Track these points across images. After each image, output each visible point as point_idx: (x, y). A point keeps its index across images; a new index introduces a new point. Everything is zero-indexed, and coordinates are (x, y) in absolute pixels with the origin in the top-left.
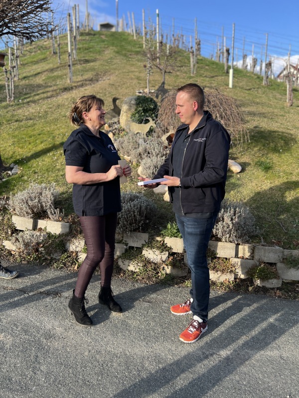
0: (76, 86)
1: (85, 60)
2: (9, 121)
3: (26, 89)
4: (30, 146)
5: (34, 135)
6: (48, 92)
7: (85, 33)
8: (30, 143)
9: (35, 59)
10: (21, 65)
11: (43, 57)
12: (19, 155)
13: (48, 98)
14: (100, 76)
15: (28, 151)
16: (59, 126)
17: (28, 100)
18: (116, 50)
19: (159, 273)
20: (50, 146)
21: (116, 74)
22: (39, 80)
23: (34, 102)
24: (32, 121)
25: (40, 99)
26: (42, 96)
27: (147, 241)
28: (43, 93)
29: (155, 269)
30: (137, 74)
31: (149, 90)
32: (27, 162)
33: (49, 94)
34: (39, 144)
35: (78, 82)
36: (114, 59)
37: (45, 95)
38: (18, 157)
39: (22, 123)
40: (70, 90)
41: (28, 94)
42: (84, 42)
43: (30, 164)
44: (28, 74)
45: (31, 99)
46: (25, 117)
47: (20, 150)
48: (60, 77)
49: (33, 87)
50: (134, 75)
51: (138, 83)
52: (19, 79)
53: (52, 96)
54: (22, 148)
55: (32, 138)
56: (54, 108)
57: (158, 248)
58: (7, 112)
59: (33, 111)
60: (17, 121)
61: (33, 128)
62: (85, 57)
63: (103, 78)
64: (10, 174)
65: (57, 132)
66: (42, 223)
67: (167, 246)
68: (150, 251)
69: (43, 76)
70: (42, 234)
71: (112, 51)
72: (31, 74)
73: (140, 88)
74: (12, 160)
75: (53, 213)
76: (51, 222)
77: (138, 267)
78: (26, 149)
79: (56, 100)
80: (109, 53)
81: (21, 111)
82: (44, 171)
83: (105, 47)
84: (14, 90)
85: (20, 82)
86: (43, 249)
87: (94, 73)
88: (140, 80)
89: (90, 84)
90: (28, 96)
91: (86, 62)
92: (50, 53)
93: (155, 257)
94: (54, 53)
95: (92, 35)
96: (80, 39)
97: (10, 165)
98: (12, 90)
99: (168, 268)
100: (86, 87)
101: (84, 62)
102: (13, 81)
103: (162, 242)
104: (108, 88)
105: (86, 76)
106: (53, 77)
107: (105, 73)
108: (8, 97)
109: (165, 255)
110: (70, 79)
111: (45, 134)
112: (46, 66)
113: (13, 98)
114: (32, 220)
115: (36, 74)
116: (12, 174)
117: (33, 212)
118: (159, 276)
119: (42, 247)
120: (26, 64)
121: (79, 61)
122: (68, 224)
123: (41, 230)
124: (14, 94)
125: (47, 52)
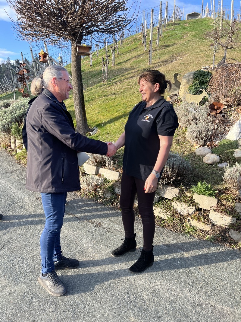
1: (166, 45)
2: (100, 96)
3: (117, 72)
5: (113, 106)
6: (131, 73)
7: (171, 24)
8: (109, 112)
9: (129, 49)
10: (119, 54)
11: (135, 46)
12: (100, 120)
14: (174, 58)
15: (107, 118)
16: (132, 98)
17: (116, 80)
18: (194, 34)
19: (184, 223)
20: (122, 114)
21: (188, 55)
22: (128, 65)
23: (120, 81)
24: (114, 96)
25: (125, 79)
26: (127, 76)
27: (177, 195)
28: (128, 74)
29: (181, 220)
32: (103, 126)
33: (132, 75)
34: (115, 113)
35: (155, 64)
36: (190, 42)
37: (129, 76)
38: (99, 122)
39: (108, 98)
41: (118, 75)
42: (169, 31)
43: (106, 127)
44: (122, 61)
45: (119, 79)
46: (111, 93)
47: (102, 117)
48: (143, 61)
49: (122, 70)
51: (206, 60)
52: (115, 65)
54: (103, 115)
55: (112, 108)
56: (133, 85)
58: (101, 90)
59: (118, 88)
60: (105, 96)
61: (114, 101)
62: (167, 43)
63: (177, 59)
64: (91, 134)
65: (130, 104)
66: (102, 170)
67: (194, 202)
68: (179, 204)
69: (131, 61)
70: (100, 179)
71: (191, 35)
72: (123, 60)
73: (207, 64)
74: (95, 124)
75: (109, 163)
76: (107, 170)
77: (167, 216)
78: (106, 116)
79: (136, 79)
80: (187, 37)
81: (109, 88)
82: (113, 132)
83: (185, 33)
84: (107, 73)
85: (115, 67)
86: (99, 189)
87: (170, 55)
88: (209, 57)
89: (165, 64)
90: (117, 77)
91: (167, 47)
92: (141, 43)
93: (183, 209)
94: (144, 43)
95: (177, 25)
96: (166, 29)
97: (93, 128)
98: (106, 74)
99: (193, 221)
100: (161, 67)
101: (164, 47)
102: (108, 67)
103: (191, 197)
104: (178, 67)
105: (163, 59)
106: (138, 61)
107: (179, 54)
108: (103, 79)
109: (192, 210)
110: (150, 61)
111: (121, 105)
112: (135, 53)
113: (106, 79)
114: (95, 167)
115: (127, 60)
116: (93, 134)
117: (97, 162)
118: (183, 227)
119: (99, 188)
120: (122, 54)
121: (161, 47)
122: (118, 173)
123: (100, 175)
124: (107, 76)
125: (139, 42)
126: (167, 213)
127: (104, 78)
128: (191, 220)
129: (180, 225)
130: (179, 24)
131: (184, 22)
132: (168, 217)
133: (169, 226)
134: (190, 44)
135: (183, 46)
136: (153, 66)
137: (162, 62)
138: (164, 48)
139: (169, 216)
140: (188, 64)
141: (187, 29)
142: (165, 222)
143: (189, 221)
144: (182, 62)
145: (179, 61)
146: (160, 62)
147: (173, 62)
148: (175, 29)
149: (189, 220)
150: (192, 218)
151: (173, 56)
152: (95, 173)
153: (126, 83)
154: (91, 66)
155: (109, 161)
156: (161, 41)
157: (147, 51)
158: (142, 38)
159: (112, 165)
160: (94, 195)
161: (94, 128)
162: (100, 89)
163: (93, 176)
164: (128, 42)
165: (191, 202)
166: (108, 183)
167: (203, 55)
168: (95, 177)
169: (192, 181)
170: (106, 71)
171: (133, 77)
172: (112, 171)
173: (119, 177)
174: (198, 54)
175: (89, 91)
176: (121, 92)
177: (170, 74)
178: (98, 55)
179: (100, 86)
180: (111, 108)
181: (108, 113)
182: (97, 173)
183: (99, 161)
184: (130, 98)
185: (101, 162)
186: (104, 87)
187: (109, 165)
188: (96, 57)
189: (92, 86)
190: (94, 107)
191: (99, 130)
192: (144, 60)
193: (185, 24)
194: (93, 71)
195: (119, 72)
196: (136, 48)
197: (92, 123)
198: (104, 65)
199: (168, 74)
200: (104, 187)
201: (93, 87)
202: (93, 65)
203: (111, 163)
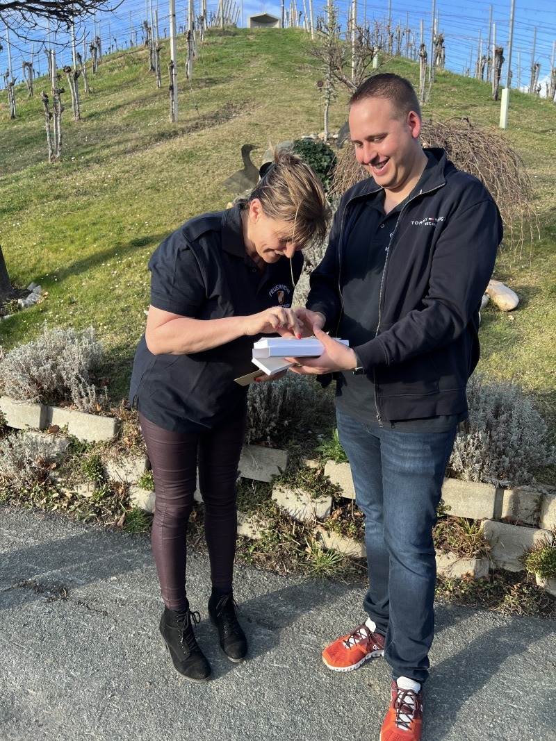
0: (183, 130)
1: (210, 79)
2: (43, 197)
3: (90, 136)
4: (72, 248)
5: (84, 225)
6: (127, 141)
7: (217, 31)
8: (72, 242)
9: (117, 82)
10: (90, 92)
11: (132, 76)
12: (48, 265)
13: (125, 152)
14: (233, 110)
15: (67, 257)
16: (135, 206)
17: (88, 157)
18: (272, 59)
19: (306, 546)
20: (111, 247)
21: (266, 105)
22: (116, 120)
23: (99, 161)
24: (85, 198)
25: (111, 156)
26: (116, 148)
27: (283, 469)
28: (119, 143)
29: (298, 537)
30: (307, 103)
31: (328, 134)
32: (59, 281)
33: (129, 145)
34: (90, 243)
35: (188, 121)
36: (266, 76)
37: (122, 147)
38: (46, 270)
39: (67, 203)
40: (171, 136)
41: (91, 145)
42: (212, 47)
43: (64, 284)
44: (99, 110)
45: (94, 155)
46: (75, 190)
47: (51, 255)
48: (157, 113)
49: (102, 133)
50: (301, 106)
51: (308, 120)
52: (80, 119)
53: (135, 149)
54: (57, 250)
55: (80, 231)
56: (134, 171)
57: (308, 487)
58: (45, 181)
59: (93, 178)
60: (57, 197)
61: (85, 211)
62: (210, 74)
63: (239, 113)
64: (20, 305)
65: (130, 219)
66: (60, 416)
67: (329, 483)
68: (289, 493)
69: (125, 112)
70: (58, 441)
71: (265, 62)
72: (103, 108)
73: (311, 130)
74: (33, 275)
75: (83, 393)
76: (77, 413)
77: (261, 529)
78: (64, 254)
79: (141, 156)
80: (258, 66)
81: (70, 178)
82: (89, 299)
83: (252, 56)
84: (61, 137)
85: (82, 124)
86: (57, 474)
87: (222, 104)
88: (313, 115)
89: (213, 124)
90: (89, 149)
91: (211, 83)
92: (146, 69)
93: (300, 507)
94: (153, 68)
95: (230, 35)
96: (205, 41)
97: (27, 286)
98: (57, 138)
99: (329, 536)
100: (203, 131)
101: (206, 83)
102: (61, 120)
103: (319, 472)
104: (246, 132)
105: (206, 110)
106: (142, 112)
107: (244, 103)
108: (50, 152)
109: (323, 506)
110: (173, 115)
111: (105, 224)
112: (133, 93)
113: (59, 154)
114: (38, 408)
115: (113, 109)
116: (26, 306)
117: (42, 391)
118: (306, 555)
119: (54, 469)
120: (100, 91)
121: (197, 82)
122: (112, 420)
123: (56, 430)
124: (61, 144)
125: (140, 67)
126: (258, 522)
127: (52, 150)
128: (324, 534)
129: (297, 552)
130: (235, 34)
131: (246, 32)
132: (263, 533)
133: (269, 558)
134: (267, 80)
135: (251, 83)
136: (183, 126)
137: (204, 118)
138: (206, 87)
139: (267, 531)
140: (268, 127)
141: (254, 48)
142: (255, 549)
143: (318, 537)
144: (253, 121)
145: (247, 119)
146: (199, 119)
147: (232, 121)
148: (226, 44)
149: (318, 534)
150: (327, 529)
151: (229, 106)
152: (38, 426)
153: (114, 165)
154: (13, 117)
155: (81, 386)
156: (196, 69)
157: (164, 89)
158: (147, 58)
159: (93, 398)
160: (39, 492)
161: (30, 288)
162: (43, 178)
163: (34, 434)
164: (112, 64)
165: (321, 486)
166: (84, 450)
167: (298, 108)
168: (39, 438)
169: (316, 424)
170: (56, 131)
171: (134, 150)
172: (93, 417)
173: (115, 432)
174: (287, 104)
175: (11, 183)
176: (103, 190)
177: (227, 148)
178: (32, 91)
179: (43, 172)
180: (77, 230)
181: (70, 245)
182: (46, 425)
183: (48, 388)
184: (131, 205)
185: (56, 390)
186: (52, 173)
187: (82, 397)
188: (28, 96)
189: (19, 170)
190: (27, 226)
191: (47, 293)
192: (158, 110)
193: (250, 37)
194: (19, 132)
195: (93, 136)
196: (134, 80)
197: (23, 273)
198: (51, 115)
199: (223, 147)
200: (72, 466)
201: (22, 173)
202: (20, 116)
203: (89, 392)
